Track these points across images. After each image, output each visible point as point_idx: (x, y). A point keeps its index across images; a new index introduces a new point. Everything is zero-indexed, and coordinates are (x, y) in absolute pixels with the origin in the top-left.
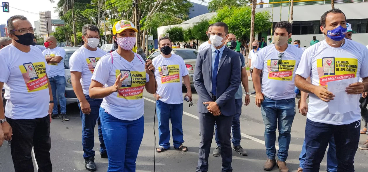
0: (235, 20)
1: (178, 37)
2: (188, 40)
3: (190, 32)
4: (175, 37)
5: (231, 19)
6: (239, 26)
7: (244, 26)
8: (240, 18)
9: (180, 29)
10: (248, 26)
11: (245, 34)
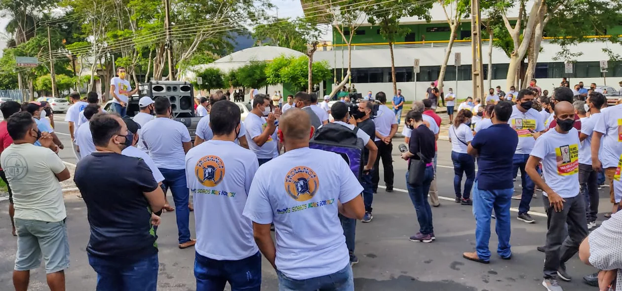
0: (293, 70)
1: (214, 83)
2: (230, 87)
3: (234, 76)
4: (210, 82)
5: (289, 69)
6: (297, 76)
7: (303, 76)
8: (299, 68)
9: (217, 71)
10: (306, 76)
11: (304, 85)
